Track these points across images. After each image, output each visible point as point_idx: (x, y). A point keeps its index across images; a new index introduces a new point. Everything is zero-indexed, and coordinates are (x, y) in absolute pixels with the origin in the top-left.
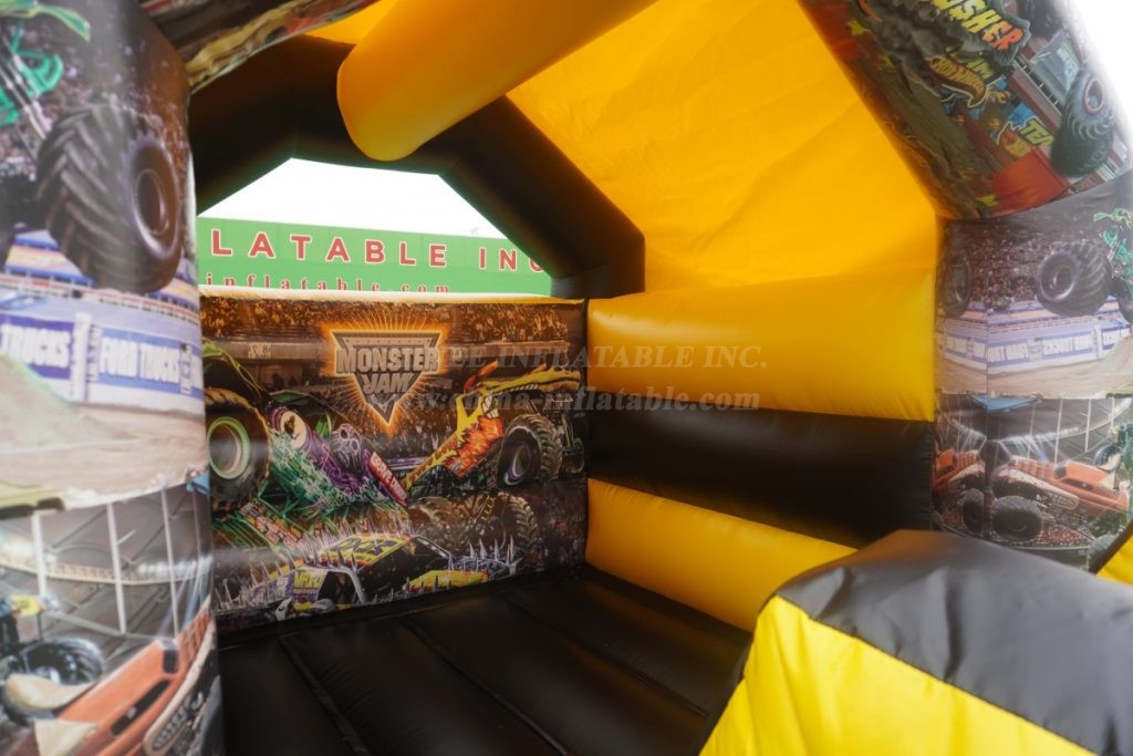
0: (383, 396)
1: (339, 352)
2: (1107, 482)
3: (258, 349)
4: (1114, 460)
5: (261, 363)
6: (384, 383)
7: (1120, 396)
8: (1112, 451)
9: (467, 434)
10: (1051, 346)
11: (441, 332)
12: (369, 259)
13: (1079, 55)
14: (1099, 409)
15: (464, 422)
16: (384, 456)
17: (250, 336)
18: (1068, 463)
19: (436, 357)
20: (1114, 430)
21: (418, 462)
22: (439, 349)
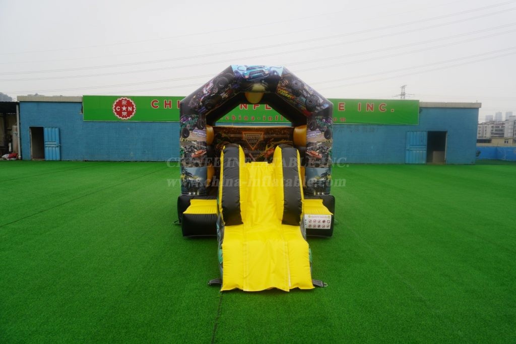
0: (252, 144)
1: (245, 136)
2: (317, 154)
3: (232, 135)
4: (318, 151)
5: (232, 138)
6: (252, 142)
7: (319, 142)
8: (318, 150)
9: (267, 151)
10: (311, 135)
11: (263, 133)
13: (307, 86)
14: (316, 144)
15: (267, 149)
16: (252, 154)
17: (231, 133)
18: (312, 151)
19: (261, 136)
20: (318, 147)
21: (258, 155)
22: (262, 136)
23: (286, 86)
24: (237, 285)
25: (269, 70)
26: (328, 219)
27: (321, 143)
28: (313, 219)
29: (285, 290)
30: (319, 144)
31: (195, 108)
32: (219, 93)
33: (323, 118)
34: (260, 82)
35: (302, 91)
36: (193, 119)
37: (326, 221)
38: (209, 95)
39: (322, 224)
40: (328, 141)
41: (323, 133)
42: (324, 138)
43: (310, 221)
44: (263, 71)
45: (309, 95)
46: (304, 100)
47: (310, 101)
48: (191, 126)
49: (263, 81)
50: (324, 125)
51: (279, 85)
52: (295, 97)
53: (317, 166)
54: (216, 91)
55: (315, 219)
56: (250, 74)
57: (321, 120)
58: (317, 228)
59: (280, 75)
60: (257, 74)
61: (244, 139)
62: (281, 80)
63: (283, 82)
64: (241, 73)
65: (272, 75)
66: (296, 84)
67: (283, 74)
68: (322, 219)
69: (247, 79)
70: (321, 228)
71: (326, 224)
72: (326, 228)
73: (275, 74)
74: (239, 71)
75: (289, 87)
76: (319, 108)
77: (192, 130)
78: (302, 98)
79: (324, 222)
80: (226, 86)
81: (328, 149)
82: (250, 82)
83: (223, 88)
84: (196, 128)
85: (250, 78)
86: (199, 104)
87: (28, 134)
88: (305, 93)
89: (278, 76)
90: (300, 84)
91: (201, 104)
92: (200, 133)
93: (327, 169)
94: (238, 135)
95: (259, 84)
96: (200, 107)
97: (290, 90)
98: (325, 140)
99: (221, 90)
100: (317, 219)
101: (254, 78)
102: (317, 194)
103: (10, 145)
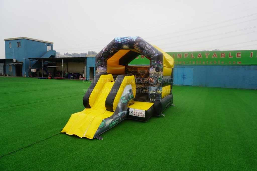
0: (143, 75)
2: (152, 79)
3: (133, 70)
6: (142, 73)
11: (147, 69)
12: (222, 57)
16: (142, 79)
22: (147, 71)
23: (137, 46)
24: (66, 131)
25: (130, 38)
26: (143, 112)
27: (153, 74)
28: (136, 111)
29: (80, 137)
30: (152, 74)
31: (99, 57)
32: (109, 50)
33: (155, 61)
34: (126, 44)
35: (145, 48)
36: (99, 62)
37: (142, 113)
38: (105, 52)
39: (140, 114)
40: (157, 73)
41: (155, 68)
42: (155, 71)
43: (134, 112)
44: (127, 39)
45: (148, 50)
46: (146, 52)
47: (149, 53)
48: (98, 65)
49: (127, 44)
50: (155, 65)
51: (134, 45)
52: (141, 51)
53: (152, 85)
54: (107, 50)
55: (137, 111)
56: (121, 41)
57: (154, 62)
58: (138, 116)
59: (134, 41)
60: (124, 41)
61: (138, 72)
62: (135, 43)
63: (136, 44)
64: (118, 41)
65: (131, 41)
66: (142, 44)
67: (136, 40)
68: (140, 112)
69: (120, 43)
70: (140, 116)
71: (142, 115)
72: (142, 117)
73: (132, 40)
74: (117, 40)
75: (138, 46)
76: (153, 56)
77: (98, 67)
78: (145, 51)
79: (141, 113)
80: (112, 47)
81: (157, 77)
82: (121, 45)
83: (111, 48)
84: (100, 66)
85: (121, 43)
86: (101, 56)
87: (89, 70)
88: (146, 49)
89: (133, 41)
90: (144, 44)
91: (102, 56)
92: (102, 69)
93: (157, 87)
94: (136, 70)
95: (125, 45)
96: (101, 57)
97: (139, 47)
98: (156, 72)
99: (109, 49)
100: (138, 112)
101: (123, 43)
102: (151, 100)
103: (84, 74)
